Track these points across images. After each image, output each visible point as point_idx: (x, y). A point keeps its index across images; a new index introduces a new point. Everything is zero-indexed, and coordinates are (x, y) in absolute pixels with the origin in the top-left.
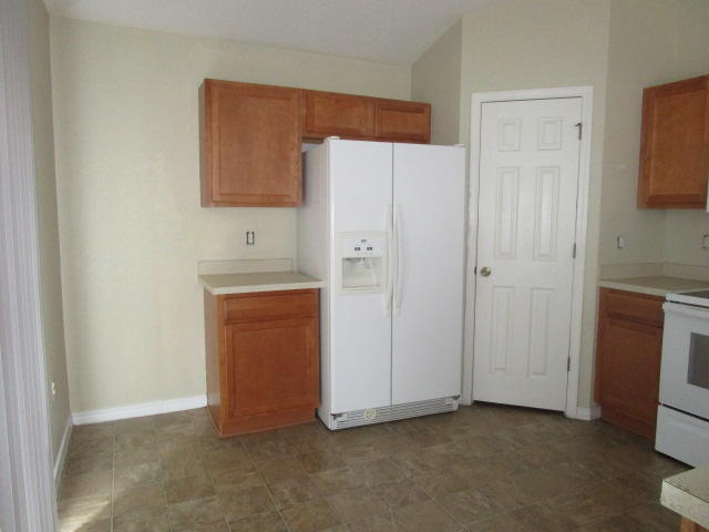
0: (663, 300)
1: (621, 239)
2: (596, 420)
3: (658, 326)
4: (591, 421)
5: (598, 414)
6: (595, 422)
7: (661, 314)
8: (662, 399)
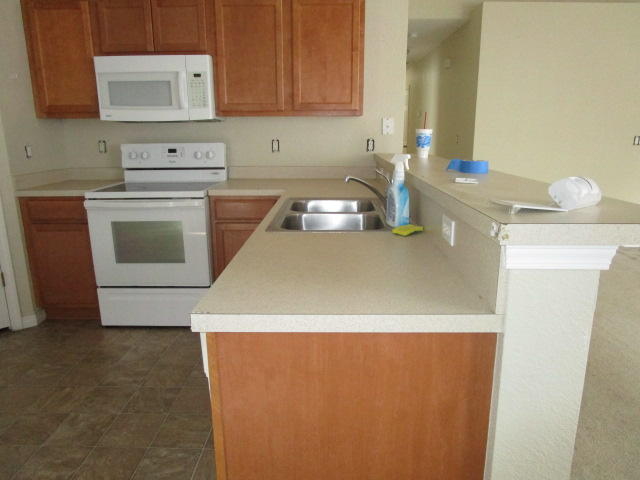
0: (82, 199)
1: (28, 149)
2: (43, 323)
3: (82, 223)
4: (39, 325)
5: (44, 316)
6: (42, 325)
7: (83, 212)
8: (99, 284)
